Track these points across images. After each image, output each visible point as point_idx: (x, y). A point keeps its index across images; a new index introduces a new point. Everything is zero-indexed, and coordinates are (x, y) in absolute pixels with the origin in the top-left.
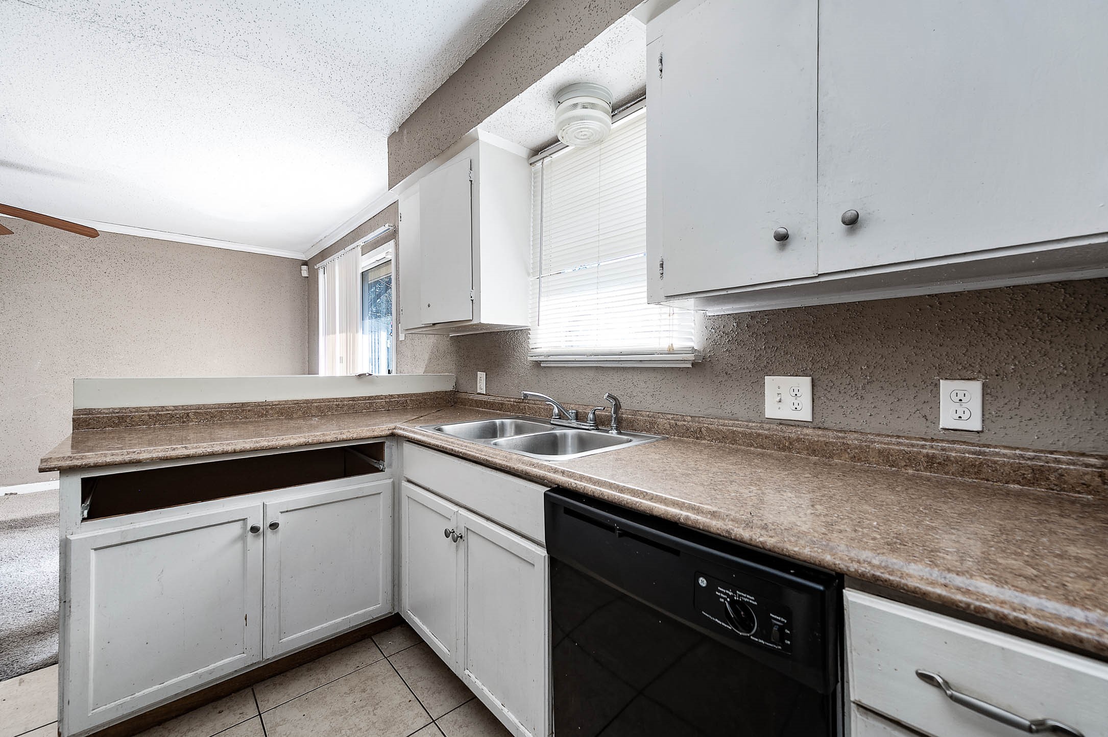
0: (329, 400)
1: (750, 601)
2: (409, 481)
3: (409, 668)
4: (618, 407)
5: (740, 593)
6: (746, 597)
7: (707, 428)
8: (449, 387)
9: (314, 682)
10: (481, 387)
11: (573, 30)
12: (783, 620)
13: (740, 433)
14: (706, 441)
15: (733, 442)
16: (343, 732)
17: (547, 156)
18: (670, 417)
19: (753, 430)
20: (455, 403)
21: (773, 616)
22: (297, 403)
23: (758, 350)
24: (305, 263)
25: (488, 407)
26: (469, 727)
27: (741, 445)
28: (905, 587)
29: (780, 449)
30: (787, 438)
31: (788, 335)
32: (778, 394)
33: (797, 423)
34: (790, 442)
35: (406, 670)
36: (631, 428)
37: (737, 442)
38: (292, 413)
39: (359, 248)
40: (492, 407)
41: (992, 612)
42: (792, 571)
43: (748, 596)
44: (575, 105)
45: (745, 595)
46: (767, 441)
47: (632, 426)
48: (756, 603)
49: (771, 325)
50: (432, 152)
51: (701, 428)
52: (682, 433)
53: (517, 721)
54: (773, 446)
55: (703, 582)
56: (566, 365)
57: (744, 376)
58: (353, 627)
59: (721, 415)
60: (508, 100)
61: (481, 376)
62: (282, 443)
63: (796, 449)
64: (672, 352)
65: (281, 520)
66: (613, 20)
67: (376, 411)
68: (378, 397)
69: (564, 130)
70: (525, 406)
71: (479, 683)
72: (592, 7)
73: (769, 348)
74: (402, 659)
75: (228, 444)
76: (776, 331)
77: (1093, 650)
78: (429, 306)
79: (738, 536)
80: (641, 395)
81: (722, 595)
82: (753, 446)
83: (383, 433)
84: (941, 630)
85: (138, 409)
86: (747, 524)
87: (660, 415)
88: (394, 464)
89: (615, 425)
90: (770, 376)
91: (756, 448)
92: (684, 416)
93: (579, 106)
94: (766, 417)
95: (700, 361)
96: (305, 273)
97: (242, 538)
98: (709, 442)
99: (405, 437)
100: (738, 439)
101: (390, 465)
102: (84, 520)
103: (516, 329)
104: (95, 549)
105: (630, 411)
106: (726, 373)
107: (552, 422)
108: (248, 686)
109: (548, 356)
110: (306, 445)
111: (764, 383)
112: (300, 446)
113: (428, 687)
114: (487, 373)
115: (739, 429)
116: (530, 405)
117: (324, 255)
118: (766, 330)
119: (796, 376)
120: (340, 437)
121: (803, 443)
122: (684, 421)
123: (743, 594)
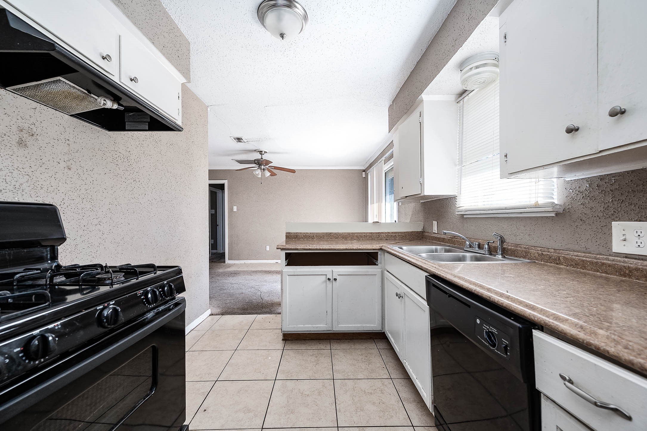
0: (361, 233)
1: (495, 332)
2: (388, 271)
3: (386, 356)
4: (502, 241)
5: (491, 328)
6: (494, 330)
7: (564, 257)
8: (420, 229)
9: (349, 347)
10: (435, 229)
11: (461, 34)
12: (507, 342)
13: (588, 261)
14: (564, 266)
15: (583, 268)
16: (356, 366)
17: (466, 96)
18: (539, 249)
19: (599, 261)
20: (422, 238)
21: (503, 340)
22: (349, 234)
23: (606, 203)
24: (364, 171)
25: (437, 240)
26: (407, 388)
27: (589, 270)
28: (557, 330)
29: (621, 275)
30: (627, 267)
31: (632, 190)
32: (624, 235)
33: (641, 257)
34: (630, 271)
35: (385, 356)
36: (513, 255)
37: (587, 268)
38: (347, 238)
39: (383, 161)
40: (439, 240)
41: (594, 345)
42: (512, 318)
43: (494, 329)
44: (471, 69)
45: (493, 329)
46: (610, 269)
47: (514, 254)
48: (497, 333)
49: (618, 184)
50: (404, 112)
51: (559, 257)
52: (546, 260)
53: (421, 387)
54: (615, 272)
55: (478, 321)
56: (477, 216)
57: (595, 222)
58: (365, 331)
59: (578, 249)
60: (434, 78)
61: (435, 223)
62: (338, 248)
63: (635, 276)
64: (537, 206)
65: (338, 278)
66: (479, 23)
67: (372, 239)
68: (382, 233)
69: (465, 84)
70: (455, 240)
71: (409, 367)
72: (470, 18)
73: (615, 201)
74: (385, 352)
75: (321, 246)
76: (622, 188)
77: (639, 370)
78: (402, 188)
79: (493, 299)
80: (522, 235)
81: (485, 328)
82: (599, 271)
83: (377, 248)
84: (569, 352)
85: (301, 233)
86: (501, 295)
87: (532, 247)
88: (383, 262)
89: (500, 252)
90: (616, 221)
91: (601, 273)
92: (549, 249)
93: (473, 69)
94: (613, 251)
95: (562, 212)
96: (364, 176)
97: (326, 282)
98: (565, 267)
99: (386, 251)
100: (586, 266)
101: (381, 263)
102: (286, 266)
103: (451, 197)
104: (288, 275)
105: (514, 244)
106: (581, 220)
107: (465, 249)
108: (329, 339)
109: (466, 211)
110: (346, 249)
111: (612, 227)
112: (344, 249)
113: (393, 366)
114: (438, 222)
115: (588, 259)
116: (458, 240)
117: (371, 166)
118: (613, 188)
119: (639, 221)
120: (359, 248)
121: (641, 272)
122: (548, 252)
123: (492, 328)
